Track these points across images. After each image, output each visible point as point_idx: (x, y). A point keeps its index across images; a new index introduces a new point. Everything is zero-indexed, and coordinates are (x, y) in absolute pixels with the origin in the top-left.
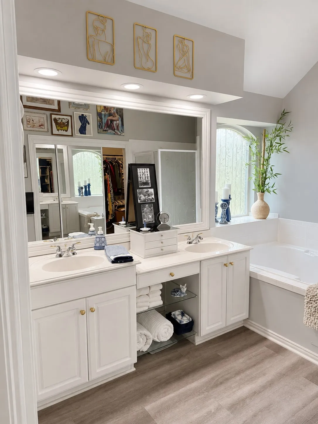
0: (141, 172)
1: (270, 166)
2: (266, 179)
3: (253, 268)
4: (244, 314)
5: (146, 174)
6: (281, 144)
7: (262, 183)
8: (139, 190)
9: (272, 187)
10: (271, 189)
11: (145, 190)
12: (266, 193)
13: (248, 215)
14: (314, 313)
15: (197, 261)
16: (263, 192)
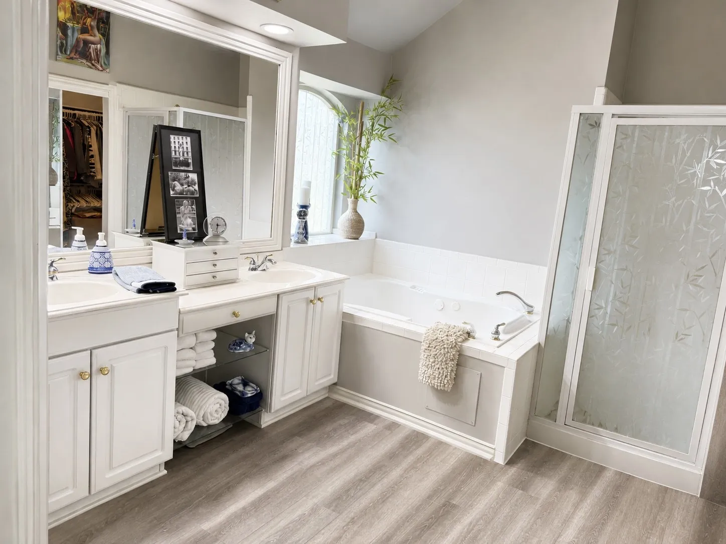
0: (177, 143)
1: (368, 160)
2: (361, 178)
3: (347, 308)
4: (332, 376)
5: (185, 146)
6: (386, 128)
7: (356, 185)
8: (171, 174)
9: (369, 192)
10: (368, 195)
11: (183, 174)
12: (361, 200)
13: (332, 233)
14: (433, 365)
15: (273, 295)
16: (356, 198)
